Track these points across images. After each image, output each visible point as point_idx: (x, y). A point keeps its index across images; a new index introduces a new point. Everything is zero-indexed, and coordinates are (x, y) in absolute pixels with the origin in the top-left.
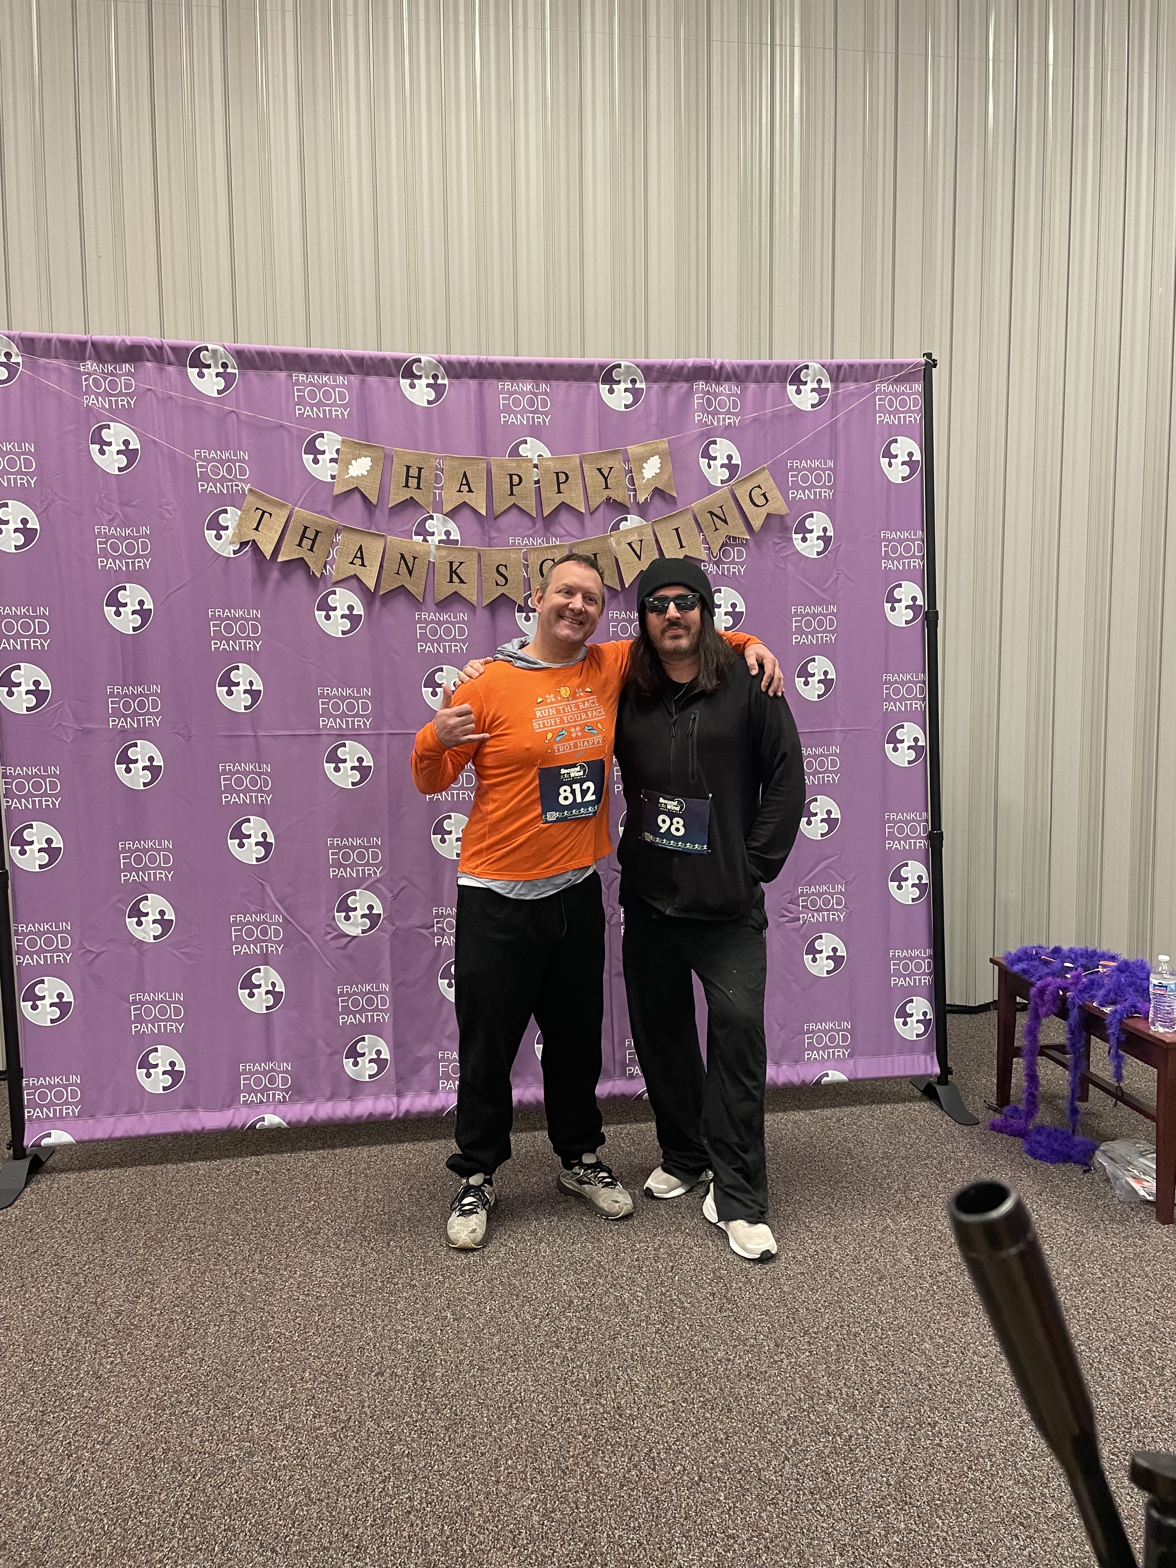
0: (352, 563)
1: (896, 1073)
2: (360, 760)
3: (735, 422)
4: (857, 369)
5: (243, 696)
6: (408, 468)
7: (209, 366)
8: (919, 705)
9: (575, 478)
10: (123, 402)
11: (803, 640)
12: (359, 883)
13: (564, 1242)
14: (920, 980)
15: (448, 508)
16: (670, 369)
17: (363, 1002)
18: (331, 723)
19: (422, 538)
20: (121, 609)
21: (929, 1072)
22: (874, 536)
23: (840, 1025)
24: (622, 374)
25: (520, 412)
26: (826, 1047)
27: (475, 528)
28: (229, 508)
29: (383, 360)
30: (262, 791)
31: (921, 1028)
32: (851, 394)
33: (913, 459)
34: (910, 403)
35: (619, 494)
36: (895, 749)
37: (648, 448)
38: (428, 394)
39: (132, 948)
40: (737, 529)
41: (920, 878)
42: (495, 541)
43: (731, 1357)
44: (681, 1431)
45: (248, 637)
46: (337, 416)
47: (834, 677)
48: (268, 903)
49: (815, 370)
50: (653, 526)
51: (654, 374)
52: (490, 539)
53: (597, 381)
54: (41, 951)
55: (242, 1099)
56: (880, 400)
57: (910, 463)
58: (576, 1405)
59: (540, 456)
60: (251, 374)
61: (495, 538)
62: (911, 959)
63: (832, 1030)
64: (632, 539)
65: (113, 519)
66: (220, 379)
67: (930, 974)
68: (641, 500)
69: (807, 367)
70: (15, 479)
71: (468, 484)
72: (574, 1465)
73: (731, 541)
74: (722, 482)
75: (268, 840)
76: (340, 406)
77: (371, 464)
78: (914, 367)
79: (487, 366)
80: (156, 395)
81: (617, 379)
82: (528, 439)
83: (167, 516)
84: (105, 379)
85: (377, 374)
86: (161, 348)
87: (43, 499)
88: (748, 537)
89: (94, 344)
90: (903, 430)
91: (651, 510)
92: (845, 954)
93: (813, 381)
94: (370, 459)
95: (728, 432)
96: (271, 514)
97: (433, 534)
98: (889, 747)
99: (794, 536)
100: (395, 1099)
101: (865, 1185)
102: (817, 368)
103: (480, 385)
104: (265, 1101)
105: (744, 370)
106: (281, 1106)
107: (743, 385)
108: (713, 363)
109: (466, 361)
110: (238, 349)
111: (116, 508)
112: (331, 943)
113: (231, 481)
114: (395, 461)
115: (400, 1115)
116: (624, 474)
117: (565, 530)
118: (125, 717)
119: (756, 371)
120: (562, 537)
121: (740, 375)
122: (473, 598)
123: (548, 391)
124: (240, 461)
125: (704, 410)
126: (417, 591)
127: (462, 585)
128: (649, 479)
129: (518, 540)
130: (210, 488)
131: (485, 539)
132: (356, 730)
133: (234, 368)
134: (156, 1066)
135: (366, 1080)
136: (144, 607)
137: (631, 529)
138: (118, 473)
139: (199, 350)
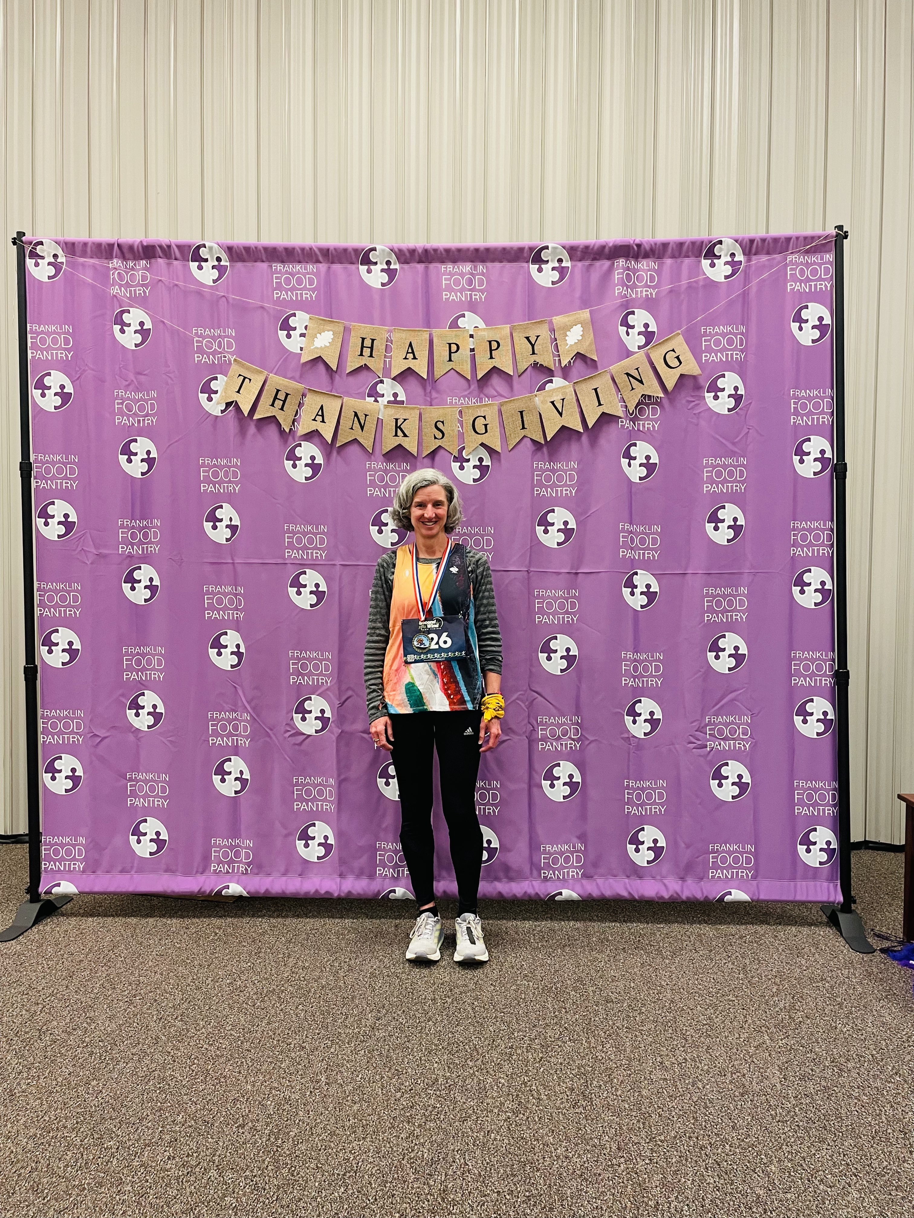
0: (314, 420)
2: (317, 586)
3: (651, 294)
4: (769, 243)
5: (225, 530)
6: (363, 339)
7: (206, 260)
8: (826, 551)
9: (506, 346)
10: (140, 291)
11: (714, 488)
12: (314, 690)
14: (824, 810)
15: (395, 372)
16: (593, 249)
17: (314, 793)
18: (294, 554)
19: (373, 399)
20: (132, 457)
21: (832, 899)
22: (783, 394)
23: (744, 848)
24: (550, 255)
25: (459, 290)
26: (730, 867)
27: (419, 390)
28: (219, 376)
29: (345, 250)
30: (237, 610)
31: (824, 857)
32: (764, 266)
33: (824, 323)
34: (821, 272)
35: (546, 359)
36: (802, 592)
37: (572, 318)
38: (382, 277)
39: (131, 734)
40: (653, 389)
41: (825, 713)
42: (436, 401)
45: (230, 482)
46: (307, 298)
47: (743, 524)
48: (240, 704)
49: (728, 245)
50: (574, 387)
52: (432, 399)
53: (528, 262)
54: (60, 733)
55: (212, 868)
56: (791, 269)
57: (821, 327)
59: (475, 327)
60: (239, 265)
61: (436, 398)
62: (816, 790)
63: (736, 851)
64: (555, 399)
65: (129, 385)
66: (215, 270)
67: (834, 806)
68: (564, 363)
69: (720, 242)
70: (57, 354)
71: (413, 352)
73: (646, 400)
74: (640, 348)
75: (241, 650)
76: (309, 290)
77: (332, 337)
78: (825, 239)
79: (432, 252)
80: (165, 284)
81: (545, 259)
82: (466, 313)
83: (170, 381)
84: (127, 273)
85: (341, 262)
86: (169, 246)
87: (77, 369)
88: (662, 396)
89: (119, 245)
90: (816, 297)
91: (574, 372)
92: (750, 781)
93: (726, 255)
94: (332, 333)
95: (646, 304)
97: (383, 396)
98: (796, 590)
99: (707, 395)
100: (338, 880)
102: (730, 243)
103: (427, 268)
104: (230, 871)
105: (661, 247)
106: (244, 877)
107: (660, 261)
108: (632, 242)
109: (414, 248)
110: (229, 245)
111: (131, 376)
112: (290, 738)
113: (220, 353)
114: (353, 333)
115: (342, 895)
116: (549, 341)
117: (497, 392)
118: (132, 545)
119: (673, 248)
120: (493, 397)
121: (657, 252)
122: (414, 451)
123: (485, 271)
124: (228, 337)
125: (624, 285)
126: (368, 444)
127: (405, 438)
128: (571, 345)
129: (455, 400)
130: (205, 359)
131: (425, 399)
132: (315, 560)
133: (226, 261)
134: (145, 834)
135: (316, 860)
136: (151, 456)
137: (554, 389)
138: (134, 348)
139: (199, 247)
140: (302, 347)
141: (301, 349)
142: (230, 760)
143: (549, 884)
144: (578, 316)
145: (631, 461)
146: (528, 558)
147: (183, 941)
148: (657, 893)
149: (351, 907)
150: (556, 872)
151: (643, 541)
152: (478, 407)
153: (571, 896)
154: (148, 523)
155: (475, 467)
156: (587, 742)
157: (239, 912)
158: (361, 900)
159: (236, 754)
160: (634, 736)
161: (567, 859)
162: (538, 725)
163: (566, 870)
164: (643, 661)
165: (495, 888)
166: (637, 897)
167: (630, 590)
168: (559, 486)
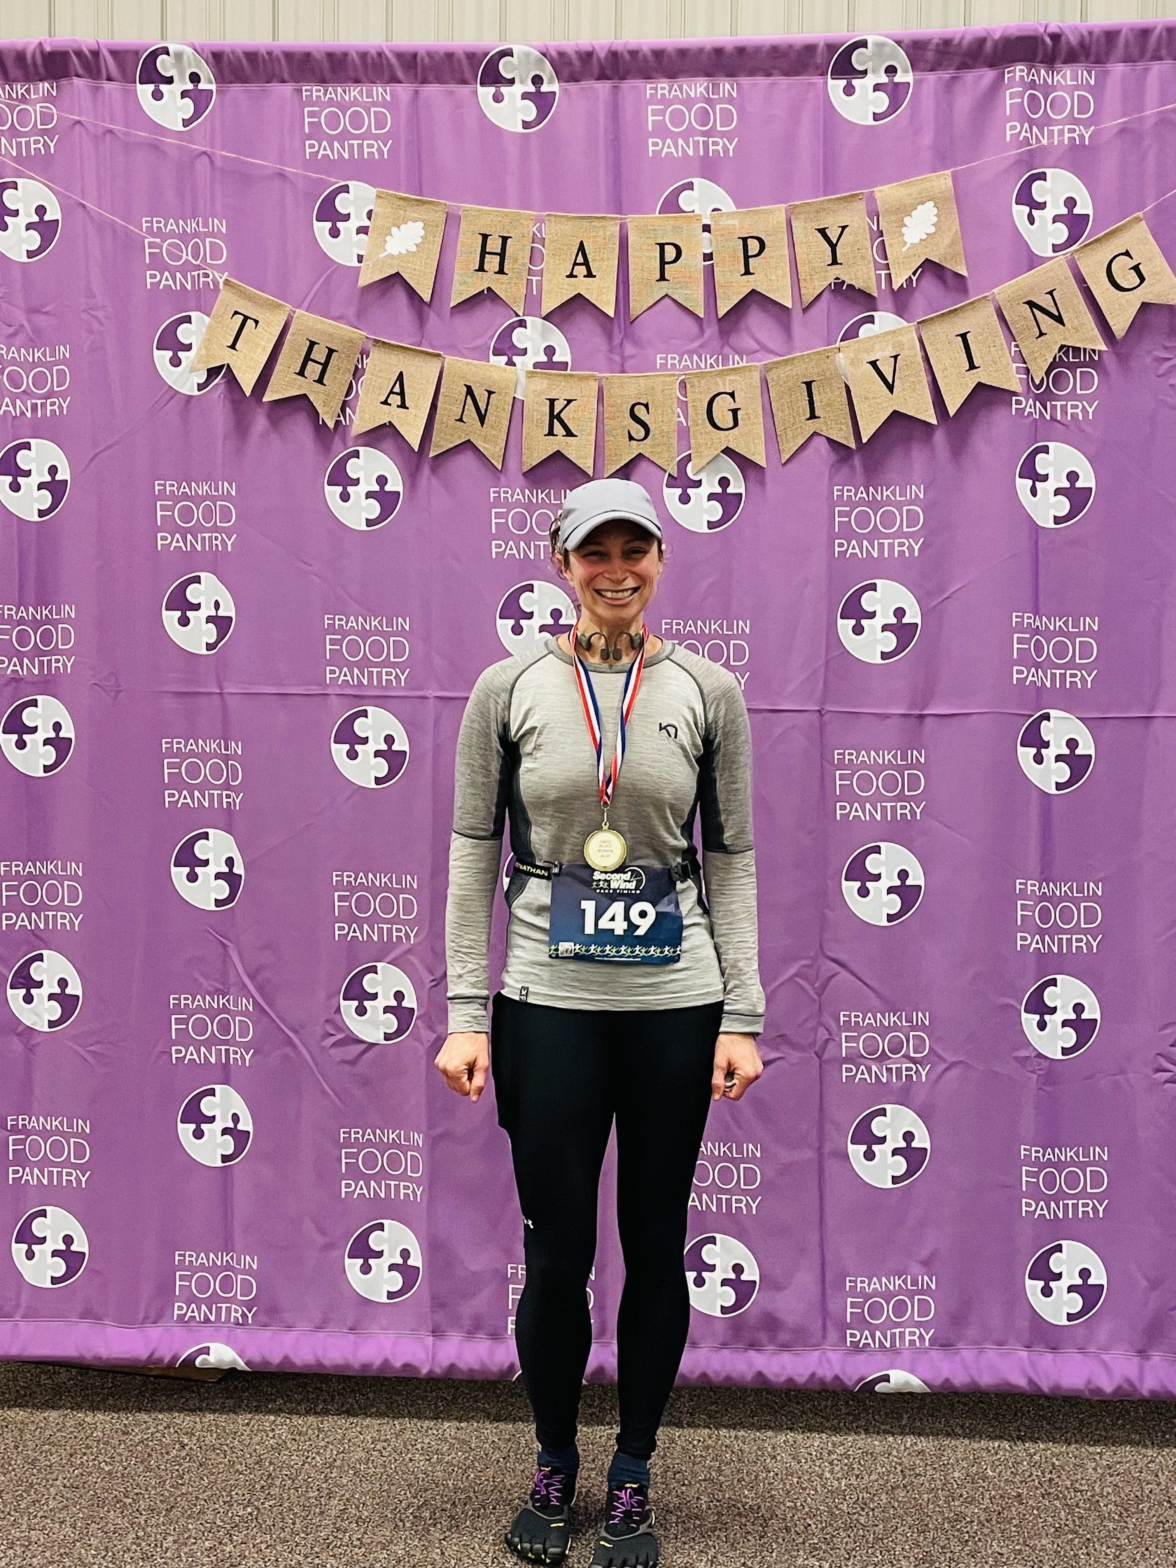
0: (385, 403)
2: (389, 740)
5: (204, 626)
6: (485, 237)
7: (170, 81)
9: (778, 249)
10: (38, 144)
12: (382, 951)
15: (549, 304)
16: (959, 45)
17: (382, 1161)
18: (344, 676)
19: (505, 359)
20: (20, 479)
24: (870, 58)
25: (681, 135)
27: (598, 339)
28: (193, 314)
29: (450, 55)
30: (229, 788)
35: (861, 274)
37: (914, 189)
38: (524, 110)
39: (16, 1039)
40: (1083, 333)
42: (632, 361)
45: (215, 529)
46: (371, 154)
48: (232, 979)
50: (918, 330)
52: (624, 358)
53: (824, 74)
55: (176, 1312)
59: (714, 210)
60: (236, 88)
61: (633, 357)
64: (879, 356)
65: (14, 334)
66: (186, 100)
68: (898, 281)
71: (586, 263)
73: (1070, 356)
74: (1056, 248)
75: (235, 871)
76: (376, 138)
77: (422, 233)
79: (627, 56)
80: (87, 130)
81: (859, 68)
82: (696, 181)
83: (96, 325)
84: (12, 108)
85: (440, 81)
86: (97, 53)
88: (1104, 348)
91: (918, 302)
94: (421, 224)
95: (1069, 157)
96: (257, 322)
97: (524, 352)
100: (430, 1340)
103: (616, 89)
104: (213, 1318)
105: (1103, 40)
106: (239, 1331)
107: (1099, 68)
108: (1042, 30)
109: (591, 49)
110: (216, 49)
111: (21, 317)
112: (333, 1051)
113: (198, 268)
114: (463, 224)
115: (438, 1370)
116: (869, 238)
117: (758, 341)
118: (20, 656)
119: (1127, 41)
120: (751, 353)
121: (1094, 49)
122: (586, 462)
123: (735, 95)
124: (212, 235)
125: (1024, 118)
126: (493, 450)
127: (570, 439)
128: (913, 245)
129: (672, 359)
130: (166, 280)
131: (610, 359)
132: (385, 688)
133: (210, 82)
134: (43, 1240)
135: (384, 1300)
136: (58, 477)
137: (877, 336)
138: (25, 259)
139: (155, 54)
140: (361, 253)
141: (360, 259)
142: (212, 1092)
143: (862, 1357)
144: (927, 185)
145: (1038, 485)
146: (821, 685)
147: (118, 1458)
148: (1089, 1382)
149: (454, 1397)
150: (878, 1333)
151: (1061, 649)
152: (721, 373)
153: (907, 1383)
154: (51, 611)
155: (711, 497)
156: (943, 1066)
157: (230, 1402)
158: (476, 1382)
159: (226, 1082)
160: (1040, 1055)
161: (900, 1310)
162: (840, 1029)
163: (897, 1331)
164: (1061, 899)
165: (750, 1365)
166: (1046, 1389)
167: (1033, 751)
168: (887, 536)
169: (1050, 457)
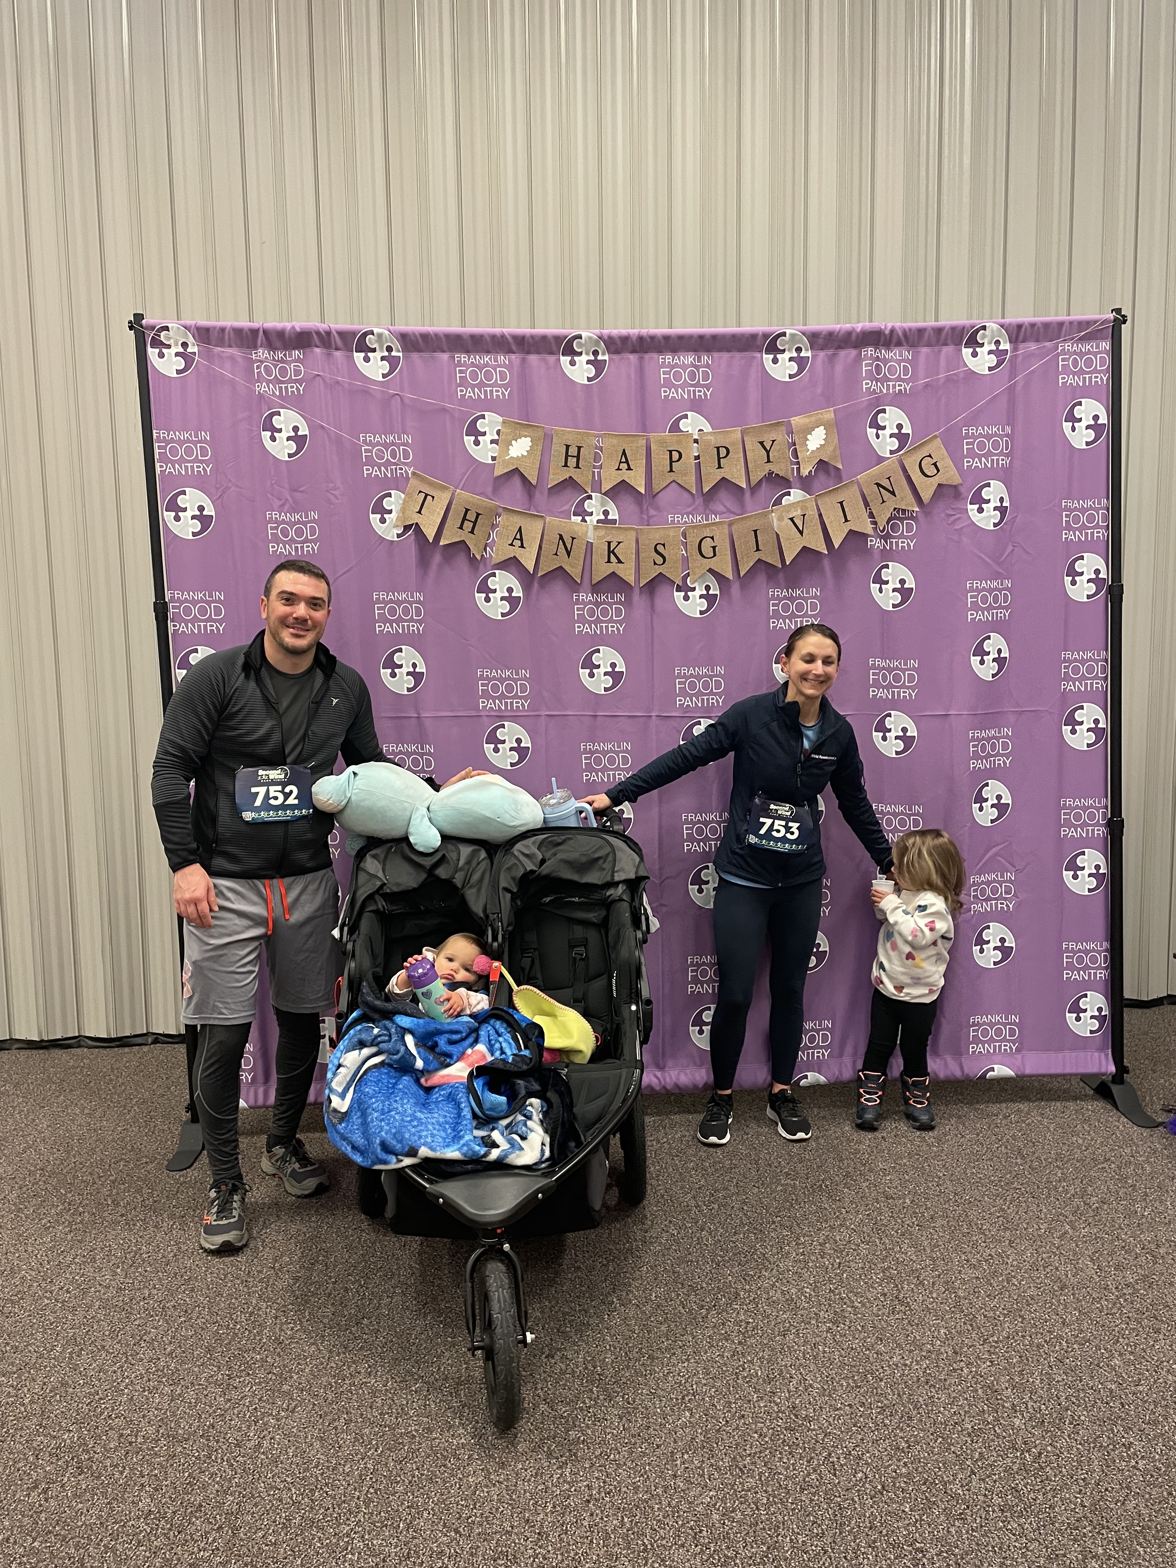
0: (511, 545)
1: (1068, 1070)
2: (519, 741)
3: (905, 389)
4: (1038, 328)
5: (406, 678)
6: (568, 447)
7: (374, 350)
8: (1100, 684)
9: (737, 454)
10: (292, 388)
11: (979, 616)
13: (727, 1231)
14: (1095, 974)
15: (606, 486)
16: (837, 336)
18: (490, 705)
19: (580, 518)
21: (1103, 1070)
22: (1054, 506)
23: (1007, 1019)
24: (787, 343)
25: (681, 386)
26: (992, 1040)
27: (633, 507)
28: (393, 492)
29: (544, 338)
31: (1096, 1025)
32: (1032, 355)
33: (1099, 422)
34: (1096, 362)
35: (782, 468)
36: (1073, 732)
37: (813, 419)
38: (588, 370)
40: (907, 502)
41: (1098, 867)
42: (654, 519)
43: (907, 1362)
44: (860, 1437)
45: (411, 620)
46: (498, 396)
47: (1008, 656)
49: (992, 331)
50: (816, 500)
51: (821, 341)
52: (649, 517)
53: (761, 351)
56: (1063, 360)
57: (1096, 427)
58: (749, 1401)
59: (700, 430)
60: (415, 356)
61: (653, 516)
62: (1087, 952)
63: (998, 1023)
64: (794, 514)
65: (283, 505)
66: (385, 362)
67: (1106, 968)
68: (805, 472)
69: (983, 328)
70: (192, 467)
71: (627, 462)
72: (752, 1463)
73: (899, 515)
74: (892, 452)
76: (500, 386)
77: (531, 444)
78: (1102, 324)
79: (649, 340)
80: (323, 380)
81: (781, 348)
82: (689, 413)
83: (334, 500)
84: (276, 366)
85: (538, 353)
86: (329, 333)
87: (218, 486)
88: (917, 509)
89: (265, 332)
90: (1089, 392)
91: (816, 484)
92: (1013, 945)
93: (990, 343)
94: (529, 439)
95: (898, 400)
97: (591, 514)
98: (1067, 729)
99: (970, 507)
101: (1038, 1187)
102: (995, 329)
103: (641, 359)
105: (916, 334)
107: (915, 349)
108: (884, 328)
109: (627, 334)
110: (405, 333)
111: (286, 494)
113: (395, 464)
114: (554, 440)
116: (787, 445)
117: (725, 506)
119: (930, 335)
120: (722, 514)
121: (911, 339)
122: (631, 579)
123: (710, 363)
124: (403, 444)
125: (873, 379)
126: (575, 572)
127: (619, 565)
128: (813, 451)
129: (677, 518)
130: (375, 472)
131: (642, 518)
132: (515, 711)
133: (399, 351)
134: (323, 1036)
137: (794, 503)
138: (288, 459)
139: (365, 335)
140: (494, 455)
141: (493, 459)
144: (820, 416)
145: (883, 586)
151: (897, 677)
152: (705, 525)
153: (817, 1080)
155: (701, 596)
161: (812, 1040)
163: (810, 1051)
164: (899, 814)
167: (882, 734)
168: (799, 617)
169: (890, 571)
